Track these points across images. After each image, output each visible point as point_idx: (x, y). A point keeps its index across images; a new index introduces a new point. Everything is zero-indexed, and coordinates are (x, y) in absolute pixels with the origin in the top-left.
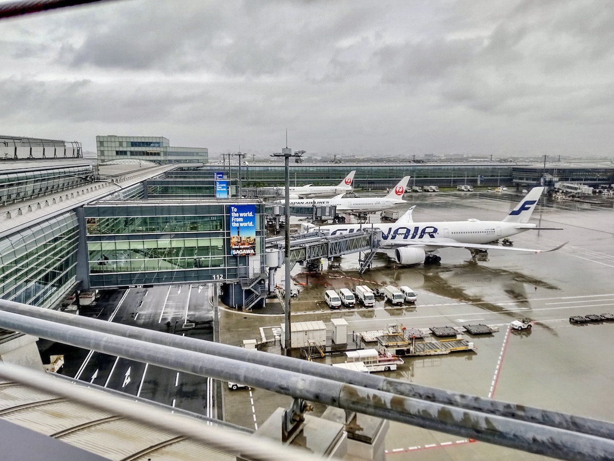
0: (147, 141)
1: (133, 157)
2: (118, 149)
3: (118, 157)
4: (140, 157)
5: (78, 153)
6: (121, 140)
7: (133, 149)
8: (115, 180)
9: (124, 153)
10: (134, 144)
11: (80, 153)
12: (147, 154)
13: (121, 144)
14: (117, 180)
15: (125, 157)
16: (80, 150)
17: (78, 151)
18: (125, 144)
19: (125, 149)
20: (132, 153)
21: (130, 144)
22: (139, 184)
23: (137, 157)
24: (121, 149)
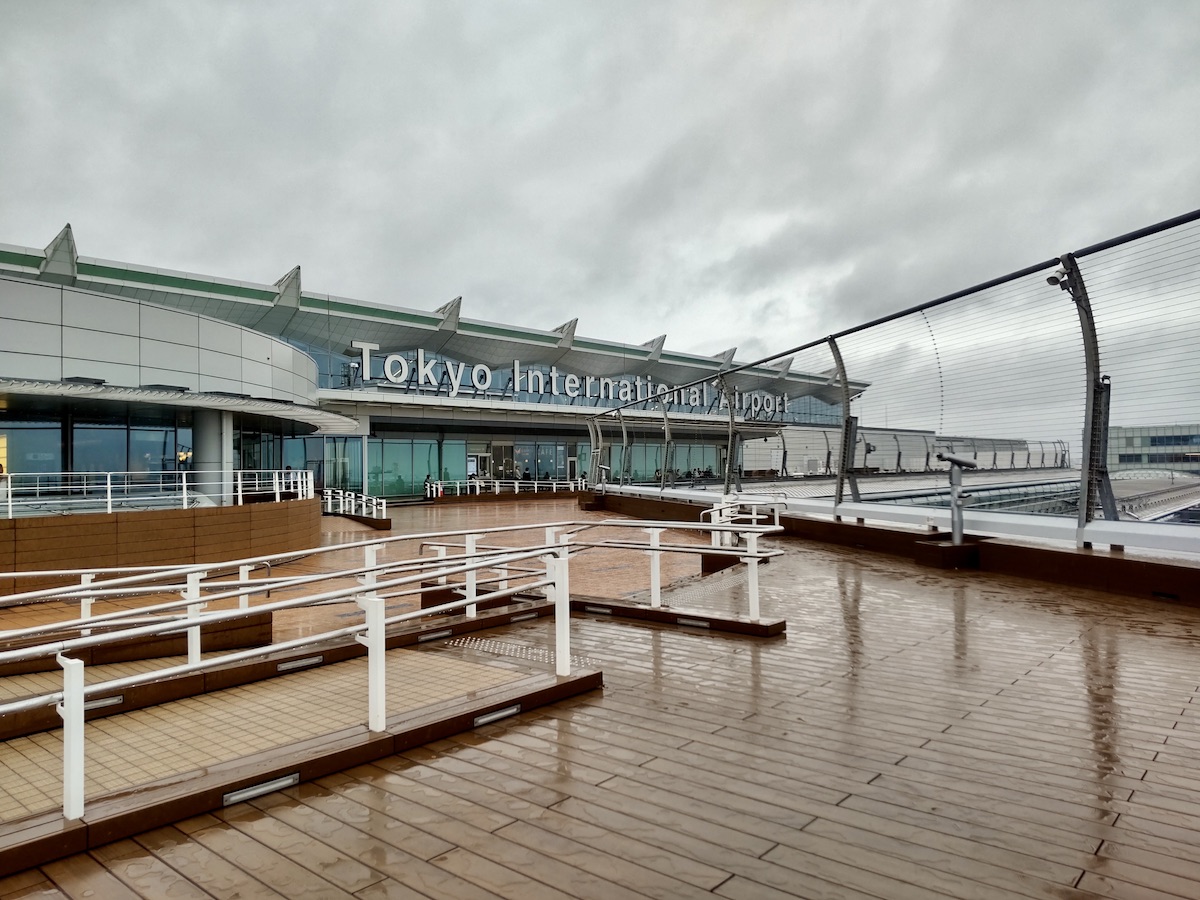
0: (1185, 433)
1: (1154, 465)
2: (1123, 452)
3: (1123, 466)
4: (1170, 466)
5: (1063, 461)
6: (1130, 435)
7: (1154, 450)
8: (1127, 507)
9: (1137, 458)
10: (1155, 441)
11: (1067, 461)
12: (1185, 459)
13: (1130, 441)
14: (1131, 507)
15: (1138, 466)
16: (1067, 456)
17: (1063, 456)
18: (1137, 442)
19: (1138, 451)
20: (1153, 459)
21: (1149, 442)
22: (1172, 516)
23: (1162, 466)
24: (1130, 451)
